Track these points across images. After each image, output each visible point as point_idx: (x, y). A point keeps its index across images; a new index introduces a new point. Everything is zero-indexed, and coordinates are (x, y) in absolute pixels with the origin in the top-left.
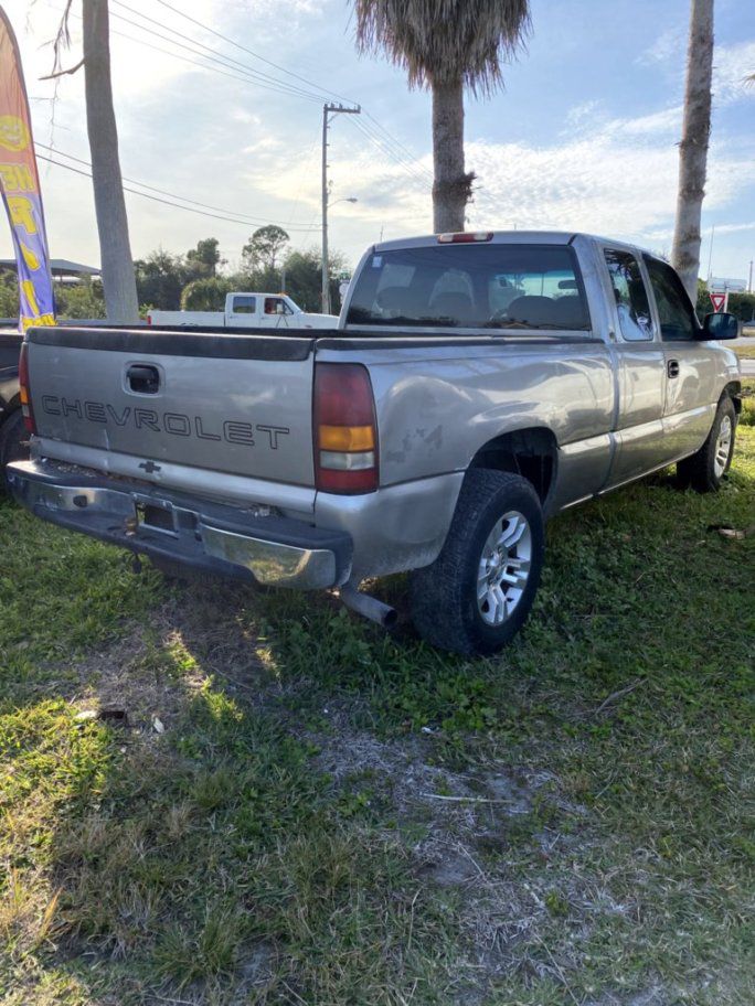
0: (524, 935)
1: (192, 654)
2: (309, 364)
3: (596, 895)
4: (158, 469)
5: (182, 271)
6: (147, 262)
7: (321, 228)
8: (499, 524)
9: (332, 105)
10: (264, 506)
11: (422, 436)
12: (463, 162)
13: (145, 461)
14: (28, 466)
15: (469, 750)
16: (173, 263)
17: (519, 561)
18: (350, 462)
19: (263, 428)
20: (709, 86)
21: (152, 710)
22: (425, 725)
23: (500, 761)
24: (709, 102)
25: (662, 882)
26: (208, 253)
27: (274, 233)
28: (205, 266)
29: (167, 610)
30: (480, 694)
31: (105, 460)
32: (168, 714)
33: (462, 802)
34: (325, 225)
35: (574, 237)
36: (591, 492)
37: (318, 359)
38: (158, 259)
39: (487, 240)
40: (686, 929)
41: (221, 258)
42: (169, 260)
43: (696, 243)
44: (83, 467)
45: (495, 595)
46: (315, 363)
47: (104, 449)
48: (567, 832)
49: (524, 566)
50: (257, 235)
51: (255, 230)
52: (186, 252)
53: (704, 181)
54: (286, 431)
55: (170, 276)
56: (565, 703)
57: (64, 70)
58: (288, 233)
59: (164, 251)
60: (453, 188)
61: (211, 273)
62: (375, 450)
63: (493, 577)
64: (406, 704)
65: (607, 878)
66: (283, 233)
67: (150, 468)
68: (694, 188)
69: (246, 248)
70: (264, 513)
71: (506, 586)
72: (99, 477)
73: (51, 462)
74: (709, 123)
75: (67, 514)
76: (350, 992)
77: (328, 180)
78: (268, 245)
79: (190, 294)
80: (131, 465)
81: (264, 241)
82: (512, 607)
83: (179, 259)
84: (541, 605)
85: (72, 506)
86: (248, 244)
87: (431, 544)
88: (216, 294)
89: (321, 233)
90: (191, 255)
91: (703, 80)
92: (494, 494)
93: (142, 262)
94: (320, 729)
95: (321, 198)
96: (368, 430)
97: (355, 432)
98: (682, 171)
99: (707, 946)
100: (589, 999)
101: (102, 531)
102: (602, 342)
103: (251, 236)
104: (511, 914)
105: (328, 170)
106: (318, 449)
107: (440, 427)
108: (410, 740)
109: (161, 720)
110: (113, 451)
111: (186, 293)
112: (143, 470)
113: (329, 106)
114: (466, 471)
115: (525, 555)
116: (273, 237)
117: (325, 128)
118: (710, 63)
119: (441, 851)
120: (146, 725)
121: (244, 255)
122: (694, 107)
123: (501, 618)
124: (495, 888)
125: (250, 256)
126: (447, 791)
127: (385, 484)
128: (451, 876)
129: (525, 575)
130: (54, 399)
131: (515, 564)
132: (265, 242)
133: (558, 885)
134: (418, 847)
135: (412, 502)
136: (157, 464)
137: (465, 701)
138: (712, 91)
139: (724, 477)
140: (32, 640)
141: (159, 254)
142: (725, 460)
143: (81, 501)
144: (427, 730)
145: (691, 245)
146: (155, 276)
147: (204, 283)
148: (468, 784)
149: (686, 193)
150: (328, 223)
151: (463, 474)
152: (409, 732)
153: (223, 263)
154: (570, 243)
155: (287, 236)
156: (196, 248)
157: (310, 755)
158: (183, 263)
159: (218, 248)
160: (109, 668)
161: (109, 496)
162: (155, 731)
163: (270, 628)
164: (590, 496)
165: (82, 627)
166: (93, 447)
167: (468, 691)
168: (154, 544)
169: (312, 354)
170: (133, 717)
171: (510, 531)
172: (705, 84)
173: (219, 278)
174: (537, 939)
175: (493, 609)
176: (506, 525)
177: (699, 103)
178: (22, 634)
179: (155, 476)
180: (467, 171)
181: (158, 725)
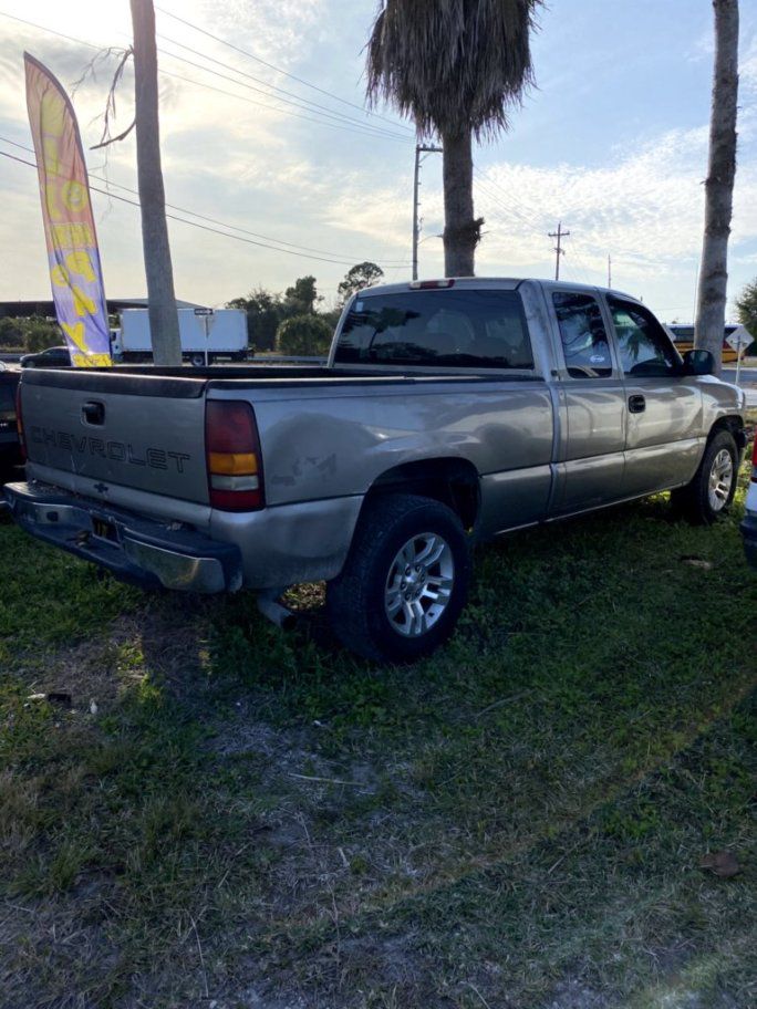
0: (321, 885)
1: (143, 653)
2: (202, 400)
3: (398, 861)
4: (106, 489)
5: (280, 306)
6: (248, 300)
7: (412, 264)
8: (410, 544)
9: (424, 145)
10: (178, 521)
11: (314, 463)
12: (472, 208)
13: (98, 483)
14: (19, 487)
15: (347, 741)
16: (273, 301)
17: (440, 579)
18: (234, 484)
19: (173, 455)
20: (734, 126)
21: (92, 696)
22: (317, 719)
23: (370, 751)
24: (735, 141)
25: (462, 854)
26: (305, 289)
27: (369, 269)
28: (302, 303)
29: (140, 616)
30: (377, 695)
31: (73, 482)
32: (105, 699)
33: (318, 782)
34: (415, 261)
35: (521, 282)
36: (537, 520)
37: (209, 396)
38: (258, 296)
39: (449, 287)
40: (463, 893)
41: (318, 295)
42: (268, 298)
43: (722, 278)
44: (59, 488)
45: (413, 608)
46: (207, 400)
47: (71, 471)
48: (399, 811)
49: (445, 584)
50: (353, 272)
51: (350, 268)
52: (285, 291)
53: (729, 218)
54: (186, 457)
55: (268, 313)
56: (452, 708)
57: (114, 137)
58: (383, 270)
59: (263, 289)
60: (462, 233)
61: (308, 308)
62: (260, 473)
63: (411, 593)
64: (308, 700)
65: (413, 848)
66: (378, 269)
67: (101, 488)
68: (719, 224)
69: (341, 285)
70: (176, 526)
71: (427, 602)
72: (69, 496)
73: (38, 484)
74: (734, 161)
75: (42, 527)
76: (154, 913)
77: (419, 218)
78: (362, 282)
79: (284, 330)
80: (88, 485)
81: (359, 277)
82: (430, 622)
83: (278, 296)
84: (467, 621)
85: (45, 521)
86: (344, 281)
87: (329, 559)
88: (309, 330)
89: (411, 270)
90: (289, 292)
91: (726, 121)
92: (402, 516)
93: (242, 300)
94: (226, 718)
95: (412, 235)
96: (251, 457)
97: (240, 459)
98: (707, 208)
99: (473, 906)
100: (351, 936)
101: (62, 541)
102: (542, 379)
103: (347, 273)
104: (317, 870)
105: (419, 207)
106: (210, 474)
107: (334, 456)
108: (300, 730)
109: (97, 704)
110: (77, 474)
111: (282, 329)
112: (97, 490)
113: (421, 146)
114: (367, 495)
115: (448, 574)
116: (368, 274)
117: (417, 167)
118: (735, 103)
119: (282, 819)
120: (84, 707)
121: (339, 292)
122: (718, 146)
123: (418, 631)
124: (314, 849)
125: (345, 293)
126: (313, 772)
127: (273, 503)
128: (283, 838)
129: (447, 592)
130: (38, 430)
131: (437, 582)
132: (361, 279)
133: (370, 851)
134: (264, 814)
135: (302, 521)
136: (106, 485)
137: (361, 699)
138: (737, 130)
139: (724, 510)
140: (18, 636)
141: (259, 292)
142: (726, 494)
143: (53, 516)
144: (317, 722)
145: (717, 280)
146: (254, 312)
147: (300, 319)
148: (332, 768)
149: (711, 230)
150: (418, 259)
151: (362, 497)
152: (301, 724)
153: (320, 300)
154: (517, 288)
155: (382, 273)
156: (294, 286)
157: (208, 738)
158: (282, 301)
159: (316, 285)
160: (73, 661)
161: (73, 511)
162: (90, 712)
163: (216, 633)
164: (536, 523)
165: (61, 627)
166: (65, 470)
167: (367, 693)
168: (97, 553)
169: (204, 393)
170: (75, 700)
171: (428, 550)
172: (729, 124)
173: (314, 314)
174: (329, 890)
175: (409, 622)
176: (421, 546)
177: (723, 142)
178: (12, 630)
179: (105, 496)
180: (476, 218)
181: (94, 708)
